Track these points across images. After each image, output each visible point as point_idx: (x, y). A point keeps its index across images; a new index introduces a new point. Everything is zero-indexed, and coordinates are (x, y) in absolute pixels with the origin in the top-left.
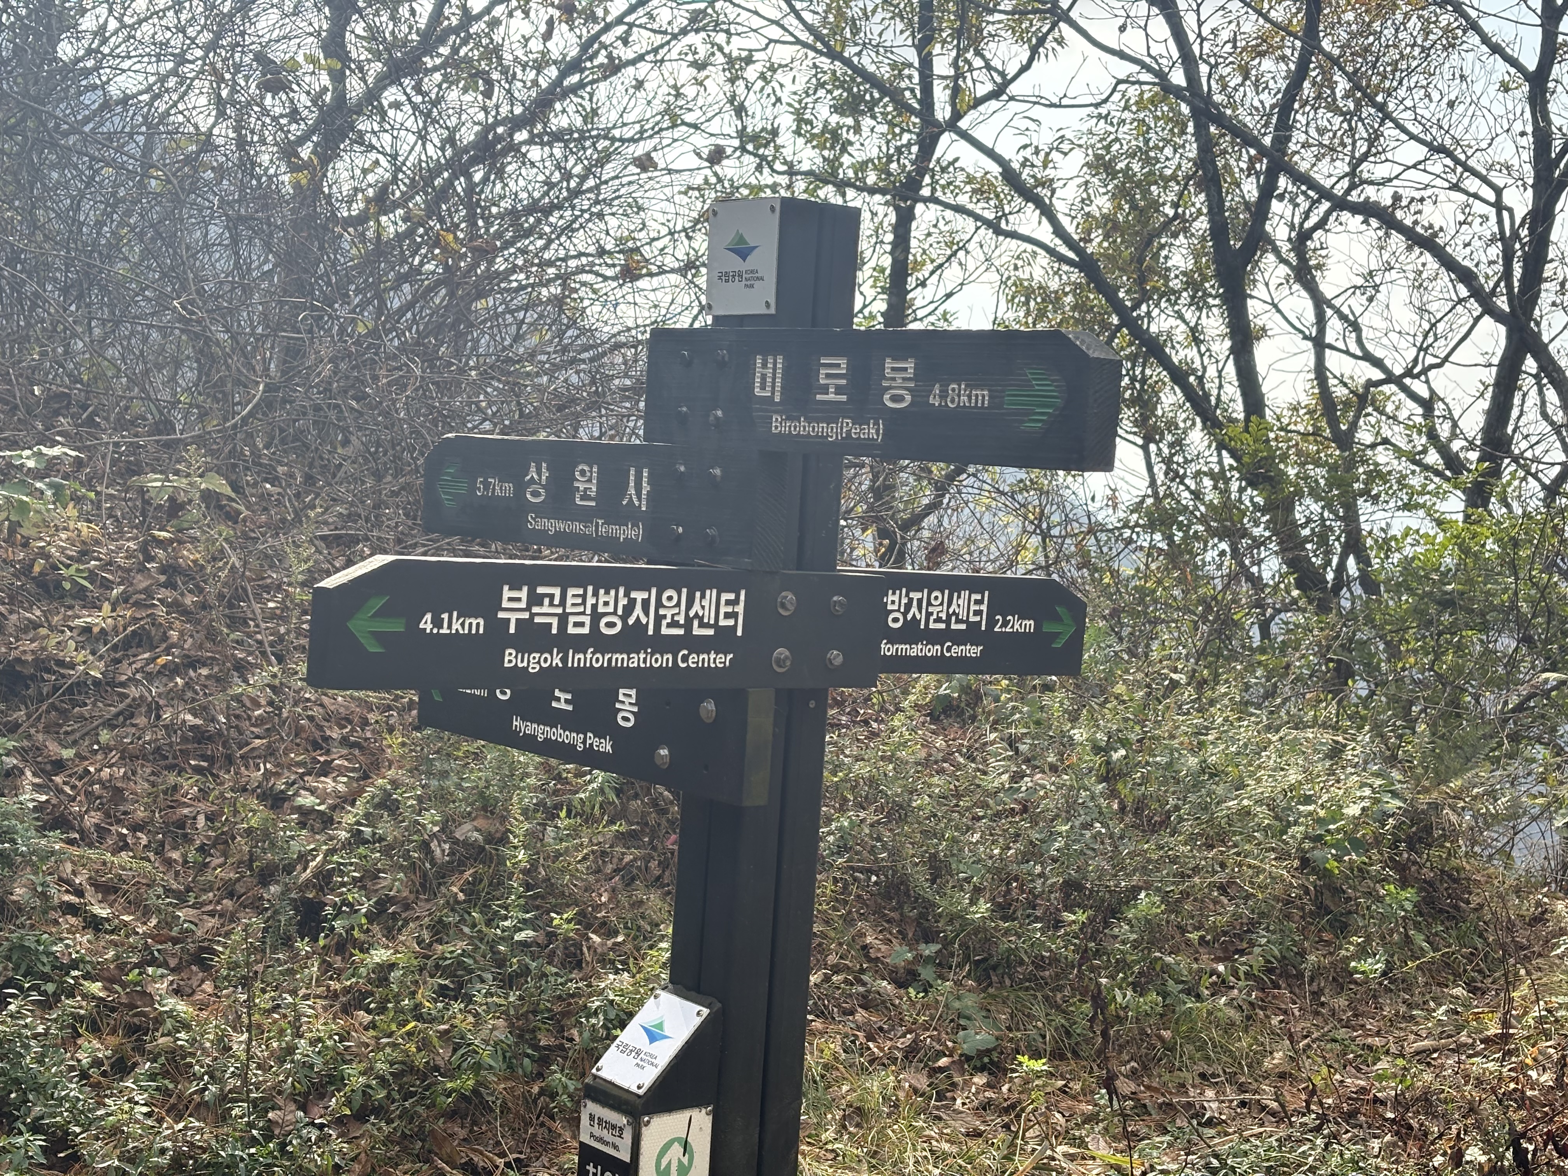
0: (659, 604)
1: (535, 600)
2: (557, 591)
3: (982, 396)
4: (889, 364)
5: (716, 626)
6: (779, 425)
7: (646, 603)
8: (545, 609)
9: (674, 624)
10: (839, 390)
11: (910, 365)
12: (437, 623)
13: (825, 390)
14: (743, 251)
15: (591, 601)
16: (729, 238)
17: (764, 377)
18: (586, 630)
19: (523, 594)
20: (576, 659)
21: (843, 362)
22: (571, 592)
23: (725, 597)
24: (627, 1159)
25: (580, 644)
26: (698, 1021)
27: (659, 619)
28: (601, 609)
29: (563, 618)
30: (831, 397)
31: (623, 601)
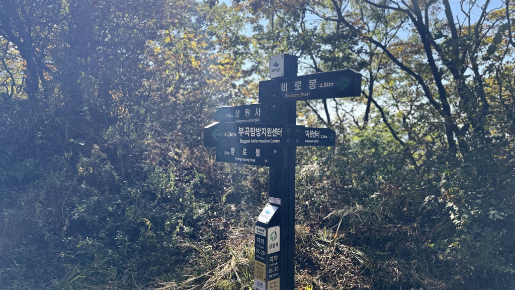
0: (267, 131)
1: (245, 130)
2: (248, 128)
3: (331, 84)
4: (310, 81)
5: (277, 135)
6: (287, 96)
7: (264, 130)
8: (247, 132)
9: (269, 134)
10: (300, 87)
11: (315, 80)
12: (228, 134)
13: (297, 88)
14: (276, 65)
15: (255, 130)
16: (273, 63)
17: (283, 87)
18: (254, 136)
19: (243, 129)
20: (253, 141)
21: (300, 82)
22: (251, 128)
23: (278, 129)
24: (265, 236)
25: (253, 138)
26: (276, 209)
27: (267, 133)
28: (257, 132)
29: (250, 133)
30: (298, 89)
31: (260, 130)
